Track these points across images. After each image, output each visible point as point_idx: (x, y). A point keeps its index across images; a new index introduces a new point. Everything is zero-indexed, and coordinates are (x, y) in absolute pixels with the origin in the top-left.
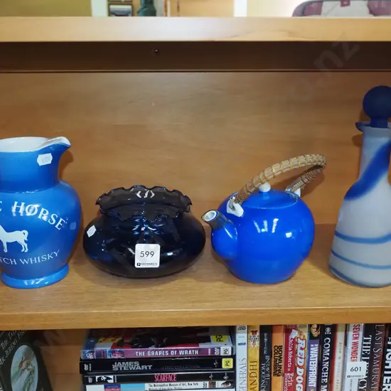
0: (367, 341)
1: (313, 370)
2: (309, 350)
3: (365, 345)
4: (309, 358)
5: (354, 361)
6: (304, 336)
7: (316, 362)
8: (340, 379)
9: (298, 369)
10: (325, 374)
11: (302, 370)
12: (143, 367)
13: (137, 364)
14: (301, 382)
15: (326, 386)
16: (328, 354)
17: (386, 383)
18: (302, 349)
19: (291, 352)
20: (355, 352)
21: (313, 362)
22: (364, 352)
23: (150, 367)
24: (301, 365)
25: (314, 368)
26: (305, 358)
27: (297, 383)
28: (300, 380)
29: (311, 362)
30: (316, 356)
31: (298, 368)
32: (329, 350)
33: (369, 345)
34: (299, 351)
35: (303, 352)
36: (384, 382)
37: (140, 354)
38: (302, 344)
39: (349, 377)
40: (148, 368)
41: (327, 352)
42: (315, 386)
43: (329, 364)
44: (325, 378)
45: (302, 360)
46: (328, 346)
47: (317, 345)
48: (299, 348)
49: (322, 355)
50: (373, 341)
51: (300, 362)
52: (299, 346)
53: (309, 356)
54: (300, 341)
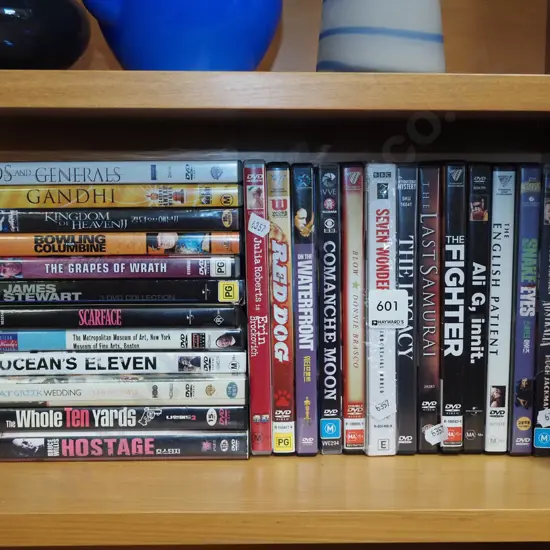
0: (406, 247)
1: (306, 311)
2: (296, 268)
3: (403, 257)
4: (297, 285)
5: (383, 288)
6: (283, 236)
7: (311, 293)
8: (359, 331)
9: (277, 310)
10: (331, 323)
11: (284, 312)
12: (62, 294)
13: (52, 288)
14: (284, 338)
15: (334, 351)
16: (334, 277)
17: (451, 338)
18: (280, 263)
19: (260, 269)
20: (383, 269)
21: (305, 294)
22: (402, 272)
23: (77, 295)
24: (281, 299)
25: (307, 305)
26: (288, 285)
27: (276, 341)
28: (281, 333)
29: (300, 294)
30: (310, 279)
31: (275, 307)
32: (334, 269)
33: (410, 257)
34: (277, 269)
35: (282, 271)
36: (447, 335)
37: (54, 268)
38: (280, 252)
39: (375, 323)
40: (73, 297)
41: (330, 273)
42: (311, 347)
43: (337, 299)
44: (332, 331)
45: (284, 290)
46: (330, 259)
47: (310, 256)
48: (276, 262)
49: (322, 279)
50: (419, 248)
51: (280, 293)
52: (276, 257)
53: (296, 279)
54: (276, 247)
